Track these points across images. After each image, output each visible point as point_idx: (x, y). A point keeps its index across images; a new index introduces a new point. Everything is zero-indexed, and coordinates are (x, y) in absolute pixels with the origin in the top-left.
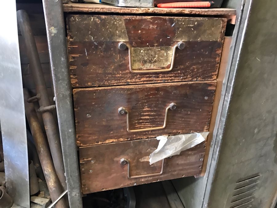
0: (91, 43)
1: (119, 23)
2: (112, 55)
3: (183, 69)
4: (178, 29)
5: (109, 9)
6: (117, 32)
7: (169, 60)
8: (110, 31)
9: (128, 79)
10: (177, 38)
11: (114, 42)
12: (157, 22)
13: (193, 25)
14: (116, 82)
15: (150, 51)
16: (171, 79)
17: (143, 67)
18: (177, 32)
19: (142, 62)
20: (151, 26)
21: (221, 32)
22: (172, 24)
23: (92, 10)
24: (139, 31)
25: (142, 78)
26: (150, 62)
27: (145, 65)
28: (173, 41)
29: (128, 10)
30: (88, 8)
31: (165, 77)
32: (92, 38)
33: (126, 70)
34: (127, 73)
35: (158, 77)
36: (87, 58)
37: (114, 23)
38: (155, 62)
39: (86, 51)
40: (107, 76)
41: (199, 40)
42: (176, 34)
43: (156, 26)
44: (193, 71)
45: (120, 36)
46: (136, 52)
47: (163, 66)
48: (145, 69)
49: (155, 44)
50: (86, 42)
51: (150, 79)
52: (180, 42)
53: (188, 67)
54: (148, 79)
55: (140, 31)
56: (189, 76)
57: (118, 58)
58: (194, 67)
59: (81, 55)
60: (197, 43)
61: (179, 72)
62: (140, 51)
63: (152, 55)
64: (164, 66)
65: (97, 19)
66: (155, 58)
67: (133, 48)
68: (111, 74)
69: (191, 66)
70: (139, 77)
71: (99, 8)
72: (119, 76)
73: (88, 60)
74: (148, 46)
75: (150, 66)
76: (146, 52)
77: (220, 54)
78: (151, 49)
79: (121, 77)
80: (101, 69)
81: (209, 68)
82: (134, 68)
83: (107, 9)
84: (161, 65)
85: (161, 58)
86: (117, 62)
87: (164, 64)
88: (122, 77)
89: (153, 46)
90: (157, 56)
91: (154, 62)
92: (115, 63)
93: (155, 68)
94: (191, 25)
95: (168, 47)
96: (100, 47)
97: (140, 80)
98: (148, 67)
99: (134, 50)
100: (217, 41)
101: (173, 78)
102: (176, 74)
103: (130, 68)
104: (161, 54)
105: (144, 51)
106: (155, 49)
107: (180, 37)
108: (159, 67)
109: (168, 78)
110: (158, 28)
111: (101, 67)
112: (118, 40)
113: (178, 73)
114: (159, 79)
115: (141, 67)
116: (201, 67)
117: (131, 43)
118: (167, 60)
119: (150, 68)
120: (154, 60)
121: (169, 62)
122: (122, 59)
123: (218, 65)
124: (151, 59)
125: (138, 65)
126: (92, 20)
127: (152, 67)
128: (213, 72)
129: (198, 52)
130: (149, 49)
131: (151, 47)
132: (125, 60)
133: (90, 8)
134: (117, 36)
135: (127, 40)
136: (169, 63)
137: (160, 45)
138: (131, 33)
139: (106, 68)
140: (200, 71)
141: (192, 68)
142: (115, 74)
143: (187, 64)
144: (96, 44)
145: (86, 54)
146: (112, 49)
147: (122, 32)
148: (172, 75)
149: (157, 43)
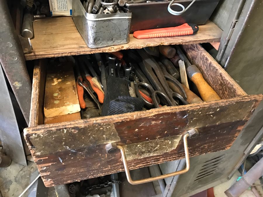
0: (67, 153)
1: (106, 128)
2: (97, 156)
4: (192, 119)
6: (104, 136)
7: (174, 146)
8: (93, 137)
9: (120, 169)
10: (188, 127)
11: (99, 146)
12: (162, 117)
13: (213, 112)
14: (104, 174)
15: (149, 143)
16: (174, 159)
18: (190, 122)
19: (139, 154)
20: (153, 122)
21: (251, 111)
22: (185, 116)
24: (135, 129)
25: (137, 165)
26: (149, 152)
27: (143, 155)
28: (182, 131)
31: (167, 159)
32: (68, 147)
33: (117, 163)
34: (118, 165)
36: (63, 164)
37: (99, 129)
38: (157, 150)
39: (60, 159)
40: (91, 172)
41: (217, 123)
42: (188, 124)
43: (161, 121)
44: (202, 149)
45: (107, 139)
46: (130, 148)
49: (157, 136)
50: (59, 152)
51: (148, 164)
52: (192, 131)
53: (198, 147)
54: (145, 164)
55: (137, 130)
56: (197, 153)
57: (106, 156)
58: (205, 145)
59: (54, 163)
60: (214, 127)
62: (136, 146)
63: (152, 146)
64: (167, 152)
65: (73, 130)
66: (156, 148)
67: (126, 146)
68: (96, 170)
69: (202, 145)
70: (134, 165)
72: (107, 169)
73: (64, 165)
74: (148, 140)
75: (149, 155)
76: (144, 145)
77: (241, 130)
78: (151, 142)
79: (110, 169)
80: (82, 169)
81: (224, 143)
84: (163, 152)
85: (164, 146)
86: (104, 160)
87: (167, 150)
88: (112, 169)
89: (155, 139)
90: (159, 146)
91: (154, 151)
92: (101, 161)
93: (155, 155)
94: (211, 113)
95: (174, 137)
96: (81, 153)
97: (134, 167)
98: (147, 156)
99: (128, 147)
100: (241, 120)
101: (177, 158)
104: (164, 143)
105: (142, 145)
106: (157, 141)
107: (193, 125)
108: (160, 153)
109: (171, 159)
110: (164, 123)
111: (82, 168)
112: (105, 143)
114: (159, 162)
115: (137, 157)
116: (214, 145)
117: (124, 142)
122: (111, 157)
123: (236, 138)
124: (151, 150)
125: (133, 157)
126: (65, 132)
127: (151, 155)
129: (214, 133)
130: (149, 142)
131: (151, 140)
132: (115, 156)
134: (104, 139)
135: (119, 140)
136: (173, 148)
137: (164, 136)
138: (125, 134)
139: (90, 166)
140: (213, 146)
141: (202, 147)
142: (102, 168)
143: (197, 145)
144: (74, 151)
145: (61, 161)
146: (97, 151)
147: (110, 135)
148: (176, 156)
149: (160, 135)
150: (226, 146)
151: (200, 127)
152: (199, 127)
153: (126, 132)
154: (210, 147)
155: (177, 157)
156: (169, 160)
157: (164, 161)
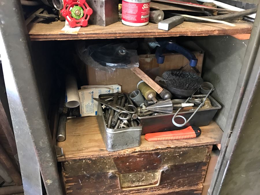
0: (84, 176)
1: (108, 161)
2: (103, 181)
3: (169, 182)
4: (164, 158)
5: (98, 155)
6: (107, 166)
8: (100, 167)
10: (163, 164)
11: (104, 173)
12: (143, 156)
13: (178, 154)
15: (138, 175)
16: (158, 189)
17: (132, 185)
18: (163, 160)
19: (131, 182)
20: (138, 159)
21: (207, 155)
22: (159, 156)
23: (83, 157)
24: (127, 163)
26: (138, 181)
27: (134, 183)
28: (159, 166)
29: (116, 153)
30: (79, 157)
32: (85, 172)
33: (117, 188)
34: (118, 190)
36: (81, 184)
37: (104, 161)
38: (143, 180)
39: (80, 181)
40: (99, 194)
41: (184, 163)
42: (162, 162)
43: (143, 159)
44: (179, 183)
45: (109, 169)
46: (125, 177)
47: (151, 182)
48: (134, 186)
50: (79, 175)
51: (139, 191)
52: (166, 167)
53: (174, 181)
54: (137, 192)
55: (128, 164)
56: (175, 186)
57: (109, 182)
59: (76, 183)
60: (183, 165)
61: (166, 184)
62: (129, 176)
63: (140, 177)
65: (88, 161)
66: (143, 179)
67: (122, 175)
68: (102, 192)
69: (178, 180)
71: (89, 156)
72: (110, 192)
73: (82, 186)
74: (136, 172)
76: (134, 176)
77: (206, 169)
78: (139, 174)
79: (112, 193)
80: (93, 190)
81: (195, 179)
82: (123, 186)
83: (97, 155)
84: (148, 182)
85: (149, 178)
87: (151, 181)
88: (113, 193)
89: (141, 171)
90: (144, 177)
91: (141, 181)
92: (106, 185)
93: (143, 184)
94: (177, 155)
95: (154, 171)
96: (92, 177)
97: (129, 193)
98: (137, 185)
99: (123, 176)
100: (203, 162)
102: (163, 186)
103: (120, 187)
104: (148, 175)
105: (132, 175)
106: (142, 173)
107: (167, 162)
109: (156, 189)
110: (145, 160)
111: (93, 189)
112: (108, 171)
113: (165, 185)
114: (147, 190)
115: (130, 185)
117: (120, 172)
118: (154, 179)
119: (138, 185)
120: (142, 180)
121: (156, 179)
122: (112, 182)
123: (204, 176)
124: (140, 180)
125: (127, 184)
126: (84, 162)
127: (140, 184)
128: (199, 181)
129: (184, 170)
130: (137, 174)
131: (138, 172)
132: (115, 182)
133: (81, 157)
134: (107, 169)
135: (117, 170)
137: (147, 170)
138: (120, 166)
139: (98, 189)
140: (187, 182)
141: (178, 181)
142: (106, 191)
143: (173, 179)
144: (89, 176)
145: (80, 182)
146: (103, 177)
147: (111, 166)
149: (144, 169)
151: (172, 165)
152: (171, 165)
153: (121, 165)
154: (185, 182)
155: (160, 188)
156: (155, 190)
157: (151, 190)
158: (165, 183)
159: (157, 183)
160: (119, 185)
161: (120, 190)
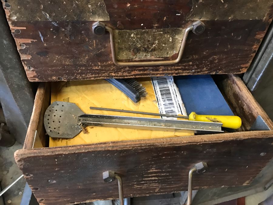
0: (47, 24)
2: (83, 41)
3: (197, 60)
6: (90, 6)
7: (176, 48)
8: (76, 4)
9: (112, 72)
10: (193, 15)
11: (85, 22)
14: (94, 76)
15: (145, 35)
16: (176, 72)
17: (134, 57)
18: (195, 6)
19: (133, 50)
24: (127, 4)
25: (132, 71)
26: (146, 50)
27: (138, 55)
28: (185, 21)
31: (168, 70)
32: (48, 15)
33: (108, 61)
34: (110, 65)
35: (157, 70)
36: (45, 45)
38: (154, 50)
39: (41, 35)
40: (79, 69)
41: (230, 18)
42: (192, 10)
44: (212, 62)
45: (94, 13)
46: (122, 37)
47: (166, 56)
48: (137, 59)
49: (154, 24)
50: (38, 21)
51: (146, 72)
52: (197, 22)
53: (206, 57)
54: (141, 72)
55: (129, 5)
56: (205, 69)
57: (95, 45)
58: (215, 57)
59: (34, 41)
60: (226, 23)
61: (191, 63)
62: (130, 35)
63: (149, 41)
64: (168, 56)
66: (154, 45)
67: (117, 31)
68: (84, 66)
69: (211, 56)
70: (128, 70)
72: (97, 68)
73: (46, 48)
74: (143, 28)
75: (146, 56)
76: (139, 36)
77: (261, 40)
78: (147, 33)
79: (100, 70)
80: (68, 60)
81: (238, 59)
82: (120, 58)
84: (162, 55)
85: (164, 45)
86: (92, 51)
87: (167, 53)
88: (102, 70)
89: (152, 28)
90: (157, 42)
91: (151, 51)
92: (89, 51)
93: (153, 58)
95: (175, 29)
96: (64, 30)
97: (129, 73)
98: (143, 58)
99: (120, 34)
101: (180, 71)
102: (185, 66)
103: (113, 59)
104: (164, 39)
105: (137, 34)
106: (154, 32)
107: (198, 13)
108: (159, 57)
109: (173, 72)
111: (68, 58)
112: (91, 19)
113: (189, 65)
114: (158, 72)
115: (131, 57)
116: (226, 58)
117: (113, 22)
118: (173, 48)
119: (145, 59)
120: (152, 48)
121: (176, 50)
122: (100, 46)
123: (255, 54)
124: (148, 47)
125: (126, 54)
127: (149, 57)
128: (243, 64)
129: (226, 36)
130: (145, 32)
131: (147, 28)
132: (105, 47)
134: (89, 12)
135: (107, 19)
136: (175, 52)
137: (164, 26)
138: (114, 8)
139: (76, 58)
140: (224, 62)
141: (211, 59)
142: (91, 66)
143: (205, 53)
144: (56, 25)
145: (42, 39)
146: (83, 32)
147: (97, 6)
148: (179, 68)
149: (158, 22)
150: (242, 66)
151: (208, 20)
152: (206, 20)
153: (116, 6)
154: (221, 63)
156: (170, 72)
157: (164, 72)
158: (190, 61)
159: (176, 59)
160: (113, 55)
161: (114, 65)
